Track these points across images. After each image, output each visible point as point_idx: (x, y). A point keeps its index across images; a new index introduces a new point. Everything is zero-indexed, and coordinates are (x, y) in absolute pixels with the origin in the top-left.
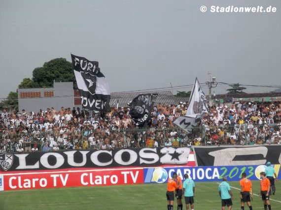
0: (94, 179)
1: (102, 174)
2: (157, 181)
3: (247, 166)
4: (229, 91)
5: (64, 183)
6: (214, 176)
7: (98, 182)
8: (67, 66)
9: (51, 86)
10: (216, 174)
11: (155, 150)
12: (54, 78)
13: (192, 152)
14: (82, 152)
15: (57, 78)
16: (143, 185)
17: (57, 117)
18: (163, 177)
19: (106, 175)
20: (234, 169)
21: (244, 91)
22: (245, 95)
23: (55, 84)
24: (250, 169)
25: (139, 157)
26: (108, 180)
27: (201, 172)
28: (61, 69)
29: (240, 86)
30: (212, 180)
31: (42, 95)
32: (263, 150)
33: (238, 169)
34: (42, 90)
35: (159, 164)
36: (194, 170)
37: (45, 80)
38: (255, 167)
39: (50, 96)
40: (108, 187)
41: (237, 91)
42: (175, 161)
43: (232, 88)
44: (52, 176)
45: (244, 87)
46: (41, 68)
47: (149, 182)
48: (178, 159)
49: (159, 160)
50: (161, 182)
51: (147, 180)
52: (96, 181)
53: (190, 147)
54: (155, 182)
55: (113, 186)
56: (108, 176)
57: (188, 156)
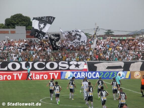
0: (35, 76)
1: (39, 74)
2: (67, 78)
3: (113, 72)
4: (105, 33)
5: (20, 78)
6: (97, 76)
7: (37, 78)
8: (23, 18)
9: (14, 28)
10: (98, 75)
11: (67, 62)
12: (16, 24)
13: (85, 64)
14: (29, 62)
15: (17, 24)
16: (60, 80)
17: (17, 44)
18: (71, 76)
19: (42, 74)
20: (107, 73)
21: (113, 33)
22: (114, 36)
23: (16, 27)
24: (115, 73)
25: (58, 66)
26: (43, 77)
27: (90, 74)
28: (20, 19)
29: (111, 31)
30: (95, 78)
31: (10, 32)
32: (122, 64)
33: (109, 73)
34: (10, 30)
35: (68, 69)
36: (86, 73)
37: (11, 25)
38: (117, 72)
39: (14, 33)
40: (43, 80)
41: (110, 33)
42: (77, 68)
43: (107, 32)
44: (14, 74)
45: (113, 31)
46: (9, 19)
47: (64, 78)
48: (78, 67)
49: (69, 68)
50: (70, 79)
51: (62, 78)
52: (36, 77)
53: (85, 61)
54: (66, 79)
55: (45, 80)
56: (43, 75)
57: (84, 66)
